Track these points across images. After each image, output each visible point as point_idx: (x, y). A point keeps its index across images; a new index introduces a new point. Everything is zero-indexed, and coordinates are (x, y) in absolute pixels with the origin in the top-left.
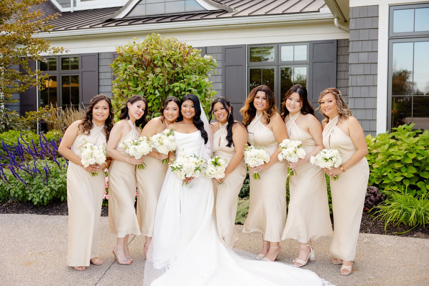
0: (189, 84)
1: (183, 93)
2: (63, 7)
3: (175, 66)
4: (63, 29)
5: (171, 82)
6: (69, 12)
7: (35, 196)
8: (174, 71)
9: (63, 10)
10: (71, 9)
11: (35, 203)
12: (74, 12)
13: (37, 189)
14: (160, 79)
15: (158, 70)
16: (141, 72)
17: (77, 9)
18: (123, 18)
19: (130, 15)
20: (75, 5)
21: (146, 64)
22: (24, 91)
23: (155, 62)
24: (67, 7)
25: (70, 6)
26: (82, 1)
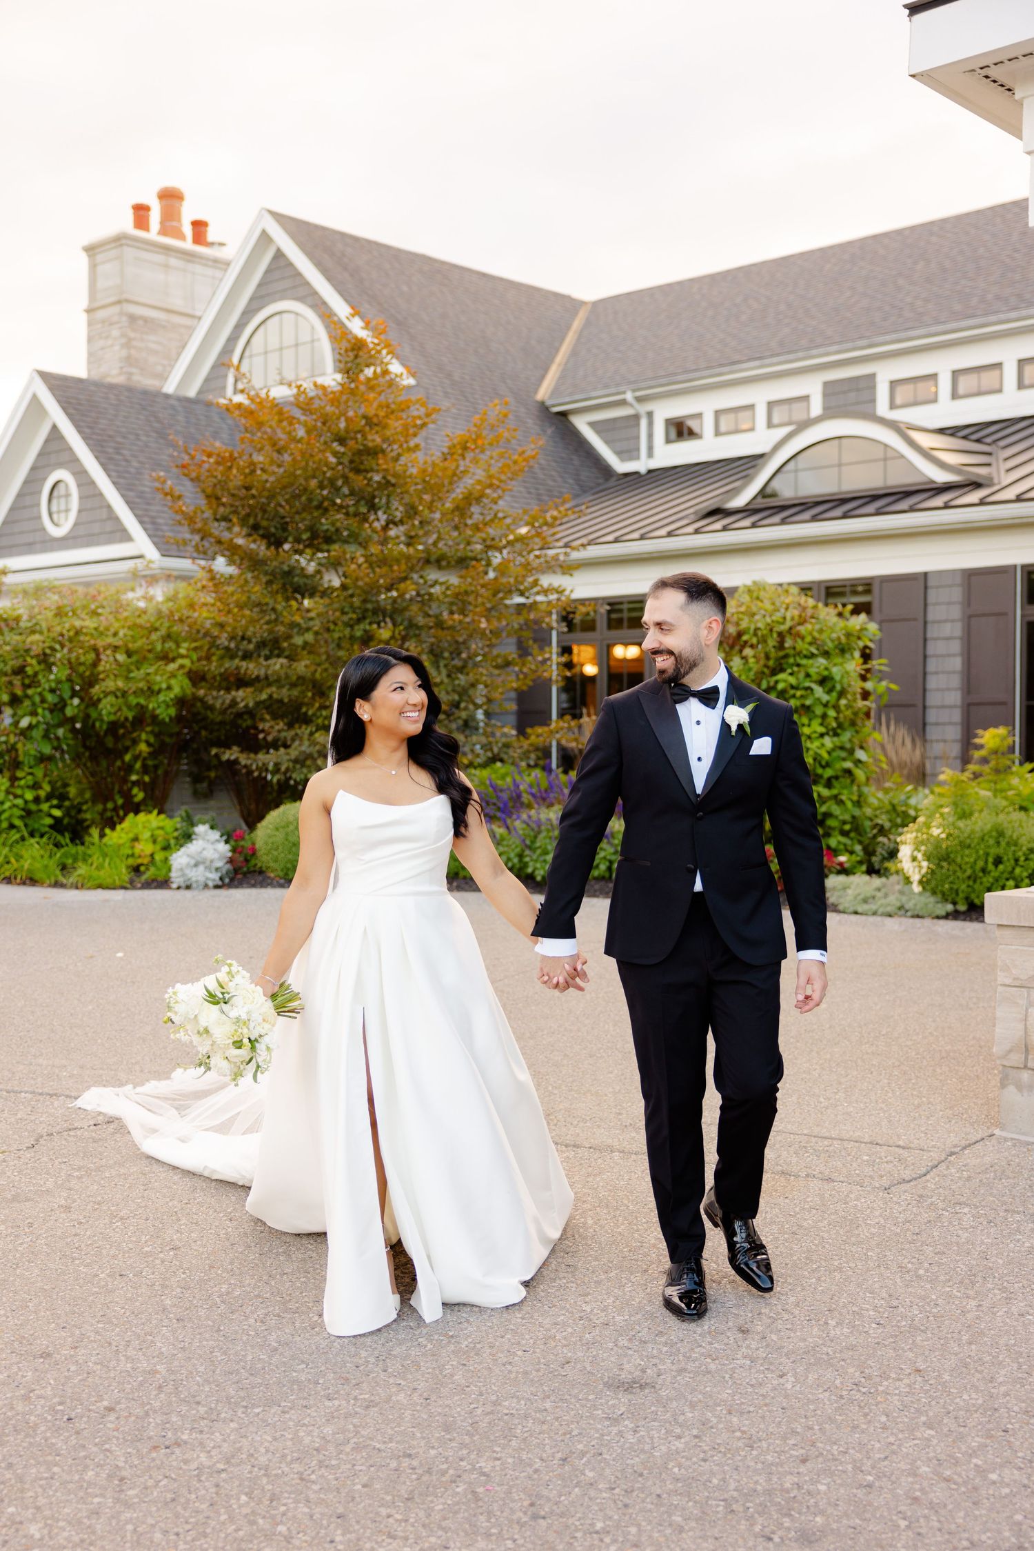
0: (808, 675)
1: (792, 692)
2: (623, 460)
3: (781, 646)
4: (610, 538)
5: (774, 672)
6: (636, 475)
7: (538, 865)
8: (781, 654)
9: (621, 467)
10: (642, 466)
11: (539, 878)
12: (650, 471)
13: (541, 855)
14: (750, 669)
15: (748, 652)
17: (655, 463)
18: (746, 505)
20: (650, 454)
21: (731, 641)
22: (525, 688)
23: (745, 638)
24: (631, 460)
25: (638, 458)
26: (668, 441)
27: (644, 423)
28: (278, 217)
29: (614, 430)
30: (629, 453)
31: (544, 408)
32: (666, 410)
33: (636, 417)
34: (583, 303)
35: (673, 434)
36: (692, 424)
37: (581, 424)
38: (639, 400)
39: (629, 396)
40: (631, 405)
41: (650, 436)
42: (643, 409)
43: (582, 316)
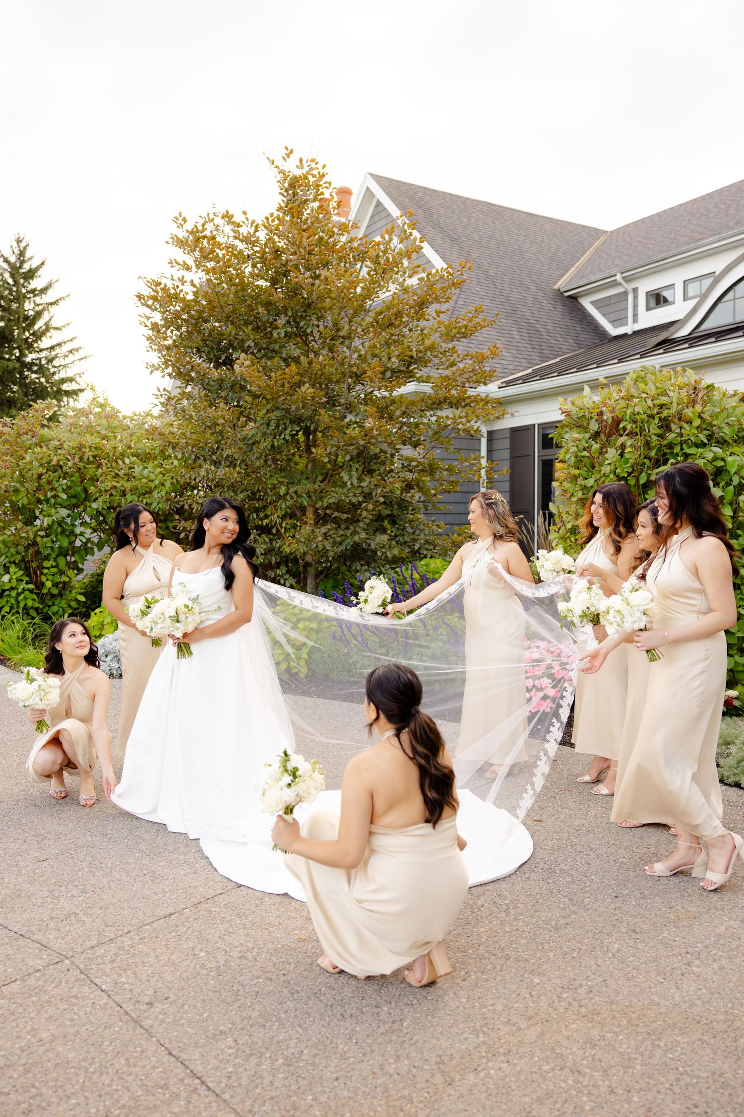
2: (615, 327)
6: (625, 336)
9: (614, 331)
10: (628, 329)
12: (634, 332)
16: (596, 446)
17: (638, 327)
18: (690, 334)
19: (704, 327)
20: (635, 320)
24: (622, 325)
25: (626, 324)
26: (648, 309)
27: (630, 297)
28: (377, 178)
29: (610, 306)
30: (619, 321)
31: (560, 293)
32: (646, 286)
33: (625, 293)
34: (605, 232)
35: (653, 302)
36: (666, 294)
37: (586, 303)
38: (628, 280)
39: (619, 277)
40: (620, 284)
41: (635, 306)
42: (629, 287)
43: (602, 239)
